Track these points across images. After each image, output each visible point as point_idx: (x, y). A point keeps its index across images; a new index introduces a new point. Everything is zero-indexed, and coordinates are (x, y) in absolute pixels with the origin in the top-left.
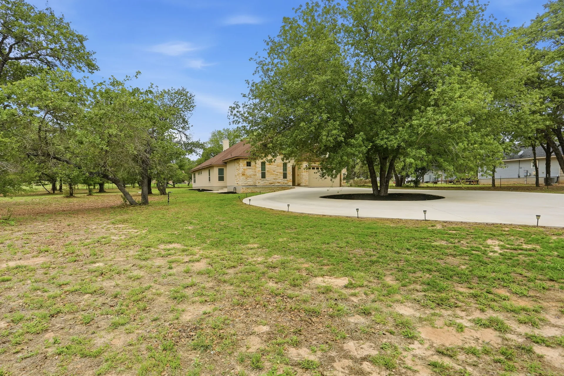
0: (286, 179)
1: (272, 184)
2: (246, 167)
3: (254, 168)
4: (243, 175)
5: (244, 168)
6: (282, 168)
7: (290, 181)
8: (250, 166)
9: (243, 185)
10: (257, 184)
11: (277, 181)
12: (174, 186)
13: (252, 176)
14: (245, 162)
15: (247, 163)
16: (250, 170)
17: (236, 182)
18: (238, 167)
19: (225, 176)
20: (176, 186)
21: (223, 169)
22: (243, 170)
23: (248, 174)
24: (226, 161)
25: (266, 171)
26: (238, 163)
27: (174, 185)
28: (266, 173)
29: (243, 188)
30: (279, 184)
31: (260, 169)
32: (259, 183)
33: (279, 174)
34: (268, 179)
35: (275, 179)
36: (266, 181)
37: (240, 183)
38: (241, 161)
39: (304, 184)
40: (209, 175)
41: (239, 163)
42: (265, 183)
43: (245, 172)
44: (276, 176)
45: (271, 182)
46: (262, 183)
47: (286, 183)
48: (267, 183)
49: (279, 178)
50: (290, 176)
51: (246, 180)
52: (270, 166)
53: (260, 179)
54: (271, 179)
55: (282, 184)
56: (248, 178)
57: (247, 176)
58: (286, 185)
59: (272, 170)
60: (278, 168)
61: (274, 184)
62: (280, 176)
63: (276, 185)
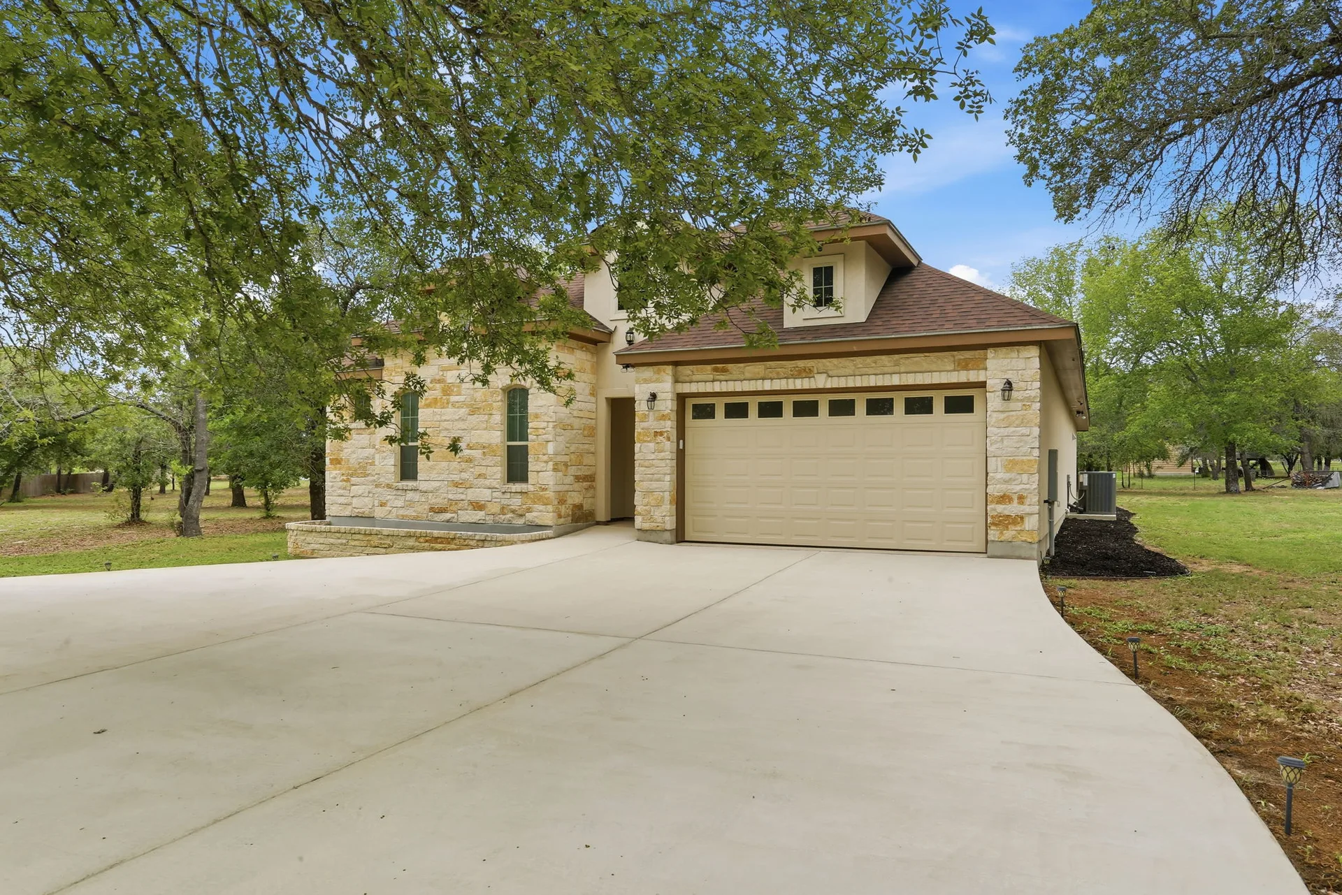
0: (521, 487)
1: (442, 510)
4: (335, 462)
6: (501, 419)
9: (334, 510)
10: (378, 513)
11: (472, 495)
25: (420, 443)
30: (478, 516)
32: (383, 504)
33: (476, 454)
34: (427, 486)
35: (456, 485)
42: (411, 504)
43: (340, 449)
44: (464, 465)
45: (439, 500)
46: (400, 503)
47: (520, 512)
48: (420, 509)
49: (481, 481)
50: (544, 464)
51: (345, 489)
52: (435, 414)
53: (389, 486)
54: (438, 484)
55: (493, 511)
56: (354, 480)
57: (349, 468)
58: (521, 521)
59: (445, 433)
60: (474, 419)
61: (455, 512)
62: (483, 470)
63: (462, 519)
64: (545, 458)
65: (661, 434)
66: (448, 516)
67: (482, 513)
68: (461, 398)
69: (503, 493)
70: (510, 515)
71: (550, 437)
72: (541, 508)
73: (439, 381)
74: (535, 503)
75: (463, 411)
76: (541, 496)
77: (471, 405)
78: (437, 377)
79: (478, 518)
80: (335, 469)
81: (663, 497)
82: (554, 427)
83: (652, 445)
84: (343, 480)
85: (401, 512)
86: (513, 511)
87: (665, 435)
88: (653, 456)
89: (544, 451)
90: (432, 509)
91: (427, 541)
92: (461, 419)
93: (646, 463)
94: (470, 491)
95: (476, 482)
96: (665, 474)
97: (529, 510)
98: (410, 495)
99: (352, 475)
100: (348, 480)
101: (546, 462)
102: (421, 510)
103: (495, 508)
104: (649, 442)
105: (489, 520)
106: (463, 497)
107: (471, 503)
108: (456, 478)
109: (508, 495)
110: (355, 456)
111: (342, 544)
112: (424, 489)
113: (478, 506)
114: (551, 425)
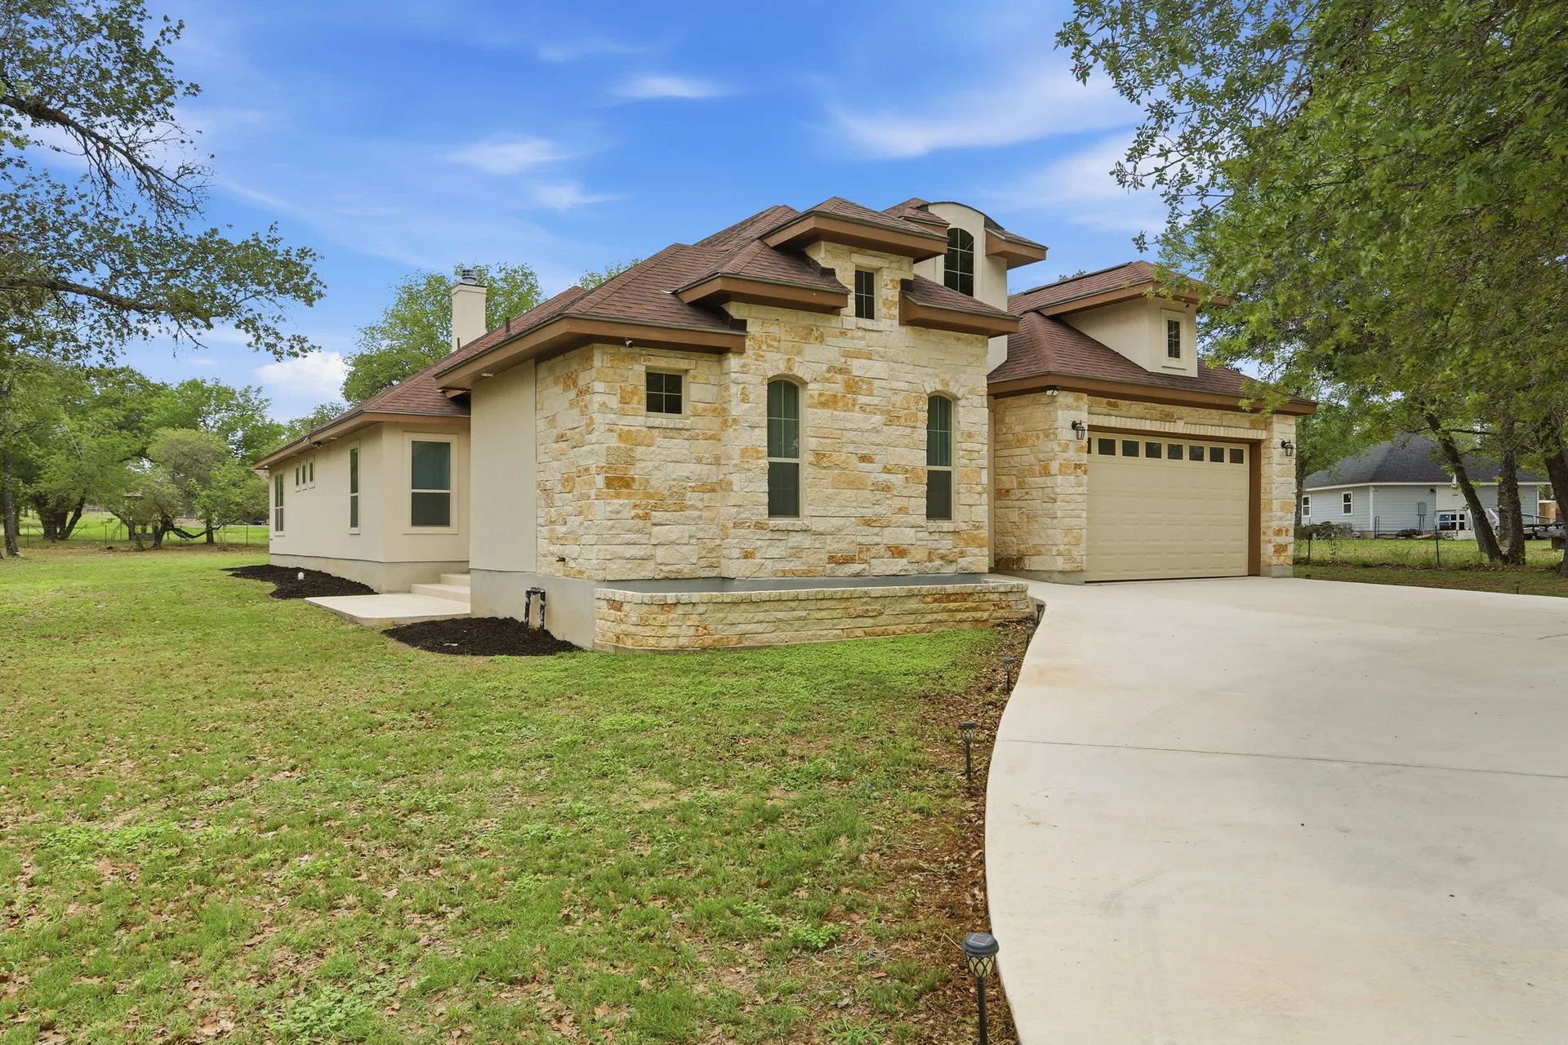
0: (945, 525)
1: (848, 560)
2: (640, 419)
3: (708, 423)
4: (619, 483)
5: (624, 422)
6: (923, 434)
7: (974, 541)
8: (675, 407)
9: (616, 570)
10: (734, 568)
11: (890, 536)
12: (210, 540)
13: (692, 498)
14: (636, 373)
15: (654, 380)
16: (678, 446)
17: (544, 545)
18: (569, 419)
19: (453, 491)
20: (221, 535)
21: (446, 446)
22: (613, 441)
23: (658, 483)
24: (462, 377)
25: (805, 460)
26: (570, 381)
27: (209, 532)
28: (806, 475)
29: (616, 605)
30: (898, 565)
31: (761, 437)
32: (747, 556)
33: (897, 479)
34: (818, 525)
35: (868, 523)
36: (806, 541)
37: (589, 557)
38: (600, 358)
39: (1060, 564)
40: (354, 488)
41: (583, 379)
42: (797, 552)
43: (631, 461)
44: (879, 495)
45: (843, 545)
46: (776, 552)
47: (951, 558)
48: (812, 559)
49: (902, 518)
50: (977, 496)
51: (639, 531)
52: (834, 419)
53: (759, 526)
54: (839, 522)
55: (918, 557)
56: (657, 516)
57: (649, 496)
58: (950, 570)
59: (851, 448)
60: (894, 432)
61: (866, 562)
62: (904, 502)
63: (877, 571)
64: (979, 488)
65: (1080, 467)
66: (856, 567)
67: (904, 561)
68: (875, 400)
69: (929, 533)
70: (938, 563)
71: (985, 463)
72: (976, 551)
73: (841, 371)
74: (968, 545)
75: (877, 419)
76: (975, 536)
77: (888, 412)
78: (838, 365)
79: (899, 568)
80: (618, 496)
81: (1081, 535)
83: (1072, 478)
84: (637, 516)
85: (780, 566)
86: (942, 557)
87: (1083, 468)
88: (1072, 491)
89: (978, 480)
90: (832, 559)
91: (935, 601)
92: (875, 430)
93: (1068, 498)
94: (887, 531)
95: (894, 518)
96: (1083, 510)
97: (962, 554)
98: (796, 539)
99: (654, 508)
100: (646, 517)
101: (980, 494)
102: (816, 560)
103: (921, 555)
104: (1070, 474)
105: (913, 570)
106: (877, 540)
107: (889, 548)
108: (868, 512)
109: (936, 536)
110: (660, 474)
111: (799, 619)
112: (821, 529)
113: (898, 552)
114: (985, 448)
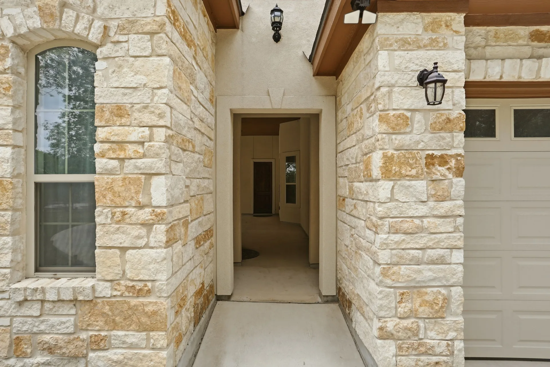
50: (143, 231)
64: (145, 214)
65: (443, 160)
69: (20, 304)
71: (159, 165)
74: (115, 326)
76: (134, 309)
81: (447, 300)
82: (168, 140)
83: (421, 185)
86: (50, 350)
87: (453, 163)
88: (423, 210)
89: (142, 199)
96: (452, 248)
101: (148, 225)
104: (416, 177)
114: (161, 134)
